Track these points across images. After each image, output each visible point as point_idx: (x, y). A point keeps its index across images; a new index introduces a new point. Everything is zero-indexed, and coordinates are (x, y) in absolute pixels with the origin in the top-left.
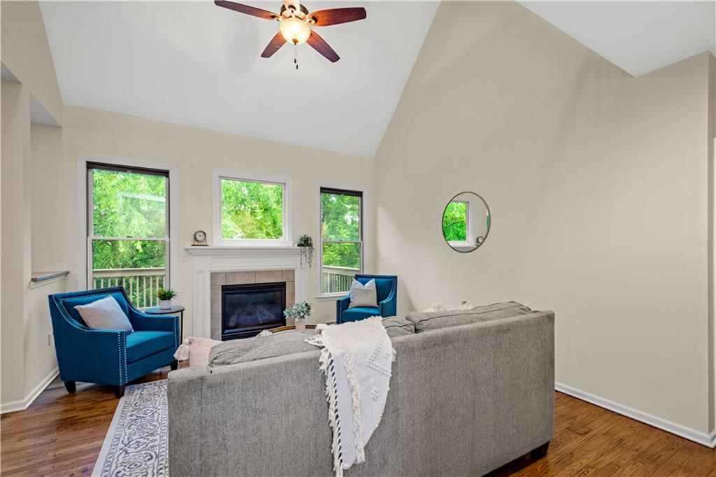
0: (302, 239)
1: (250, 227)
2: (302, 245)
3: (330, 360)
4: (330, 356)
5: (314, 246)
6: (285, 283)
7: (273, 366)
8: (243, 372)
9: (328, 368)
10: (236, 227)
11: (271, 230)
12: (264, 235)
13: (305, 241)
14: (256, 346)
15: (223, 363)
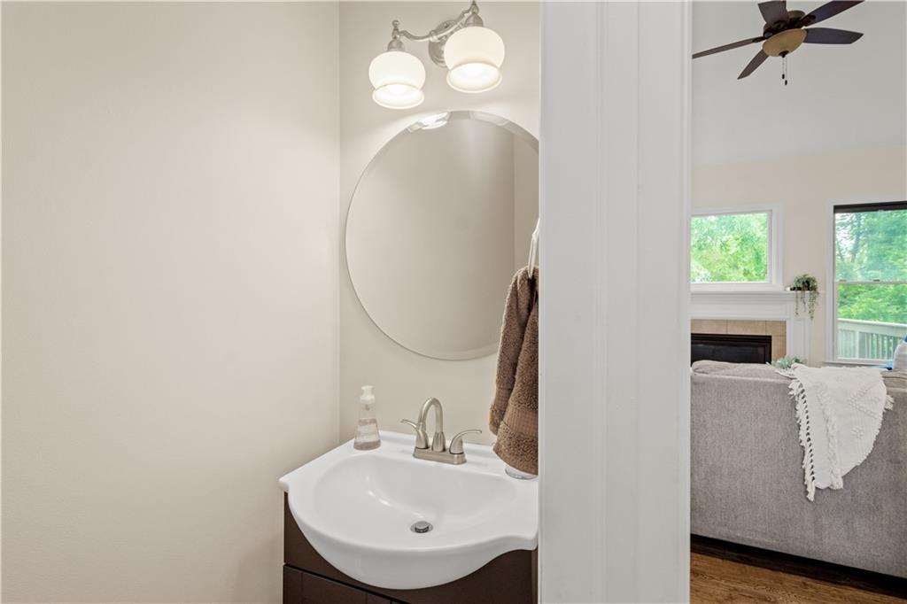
0: (798, 281)
1: (721, 266)
2: (799, 289)
3: (801, 389)
4: (801, 386)
5: (818, 290)
6: (770, 337)
7: (744, 381)
8: (719, 380)
9: (798, 395)
10: (700, 266)
11: (751, 268)
12: (742, 276)
13: (803, 283)
14: (729, 369)
15: (703, 373)
